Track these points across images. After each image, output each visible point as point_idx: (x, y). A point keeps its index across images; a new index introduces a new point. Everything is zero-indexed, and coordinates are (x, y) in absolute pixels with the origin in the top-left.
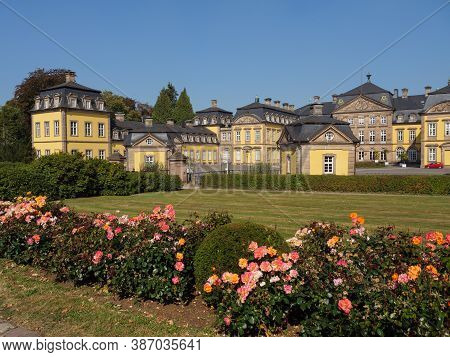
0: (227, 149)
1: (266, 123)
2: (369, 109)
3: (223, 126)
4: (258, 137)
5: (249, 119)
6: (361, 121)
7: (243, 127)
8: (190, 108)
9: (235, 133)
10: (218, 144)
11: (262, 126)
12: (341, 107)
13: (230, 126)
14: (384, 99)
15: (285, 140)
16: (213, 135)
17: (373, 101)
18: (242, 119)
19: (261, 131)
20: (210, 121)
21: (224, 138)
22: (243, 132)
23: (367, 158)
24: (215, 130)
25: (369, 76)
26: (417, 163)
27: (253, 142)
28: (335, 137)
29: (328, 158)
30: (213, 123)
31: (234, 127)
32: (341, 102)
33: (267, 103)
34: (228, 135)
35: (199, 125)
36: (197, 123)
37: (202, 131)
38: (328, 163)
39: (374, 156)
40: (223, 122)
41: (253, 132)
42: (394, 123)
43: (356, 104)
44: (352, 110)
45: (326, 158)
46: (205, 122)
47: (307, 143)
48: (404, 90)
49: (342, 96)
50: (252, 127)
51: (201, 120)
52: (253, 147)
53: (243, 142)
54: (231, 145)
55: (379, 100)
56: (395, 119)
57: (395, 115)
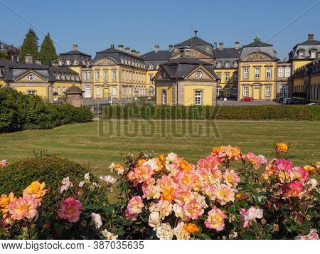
0: (88, 86)
1: (121, 65)
2: (197, 57)
3: (85, 67)
4: (115, 76)
5: (106, 61)
7: (102, 68)
8: (53, 50)
9: (95, 73)
10: (80, 82)
11: (118, 67)
12: (176, 55)
13: (90, 67)
14: (208, 49)
15: (160, 77)
16: (76, 74)
17: (200, 51)
18: (101, 61)
19: (117, 71)
20: (72, 62)
21: (85, 76)
22: (101, 72)
24: (77, 70)
25: (196, 32)
26: (235, 98)
27: (110, 80)
28: (202, 75)
29: (198, 92)
30: (75, 64)
31: (94, 68)
32: (176, 50)
33: (120, 49)
34: (89, 75)
35: (63, 66)
36: (60, 63)
37: (65, 70)
38: (198, 96)
40: (84, 63)
41: (110, 72)
42: (215, 68)
45: (196, 92)
46: (68, 63)
47: (182, 79)
48: (221, 44)
49: (176, 46)
50: (110, 68)
51: (65, 62)
52: (110, 84)
53: (102, 80)
54: (92, 83)
55: (204, 50)
56: (215, 65)
57: (215, 62)
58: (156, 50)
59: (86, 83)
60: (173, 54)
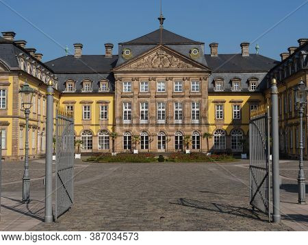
2: (174, 67)
6: (161, 86)
12: (127, 62)
14: (195, 53)
17: (180, 56)
23: (171, 145)
25: (161, 20)
32: (127, 53)
39: (181, 143)
42: (211, 93)
43: (153, 58)
44: (147, 68)
48: (212, 45)
55: (187, 54)
56: (211, 86)
57: (210, 80)
58: (78, 53)
60: (121, 61)
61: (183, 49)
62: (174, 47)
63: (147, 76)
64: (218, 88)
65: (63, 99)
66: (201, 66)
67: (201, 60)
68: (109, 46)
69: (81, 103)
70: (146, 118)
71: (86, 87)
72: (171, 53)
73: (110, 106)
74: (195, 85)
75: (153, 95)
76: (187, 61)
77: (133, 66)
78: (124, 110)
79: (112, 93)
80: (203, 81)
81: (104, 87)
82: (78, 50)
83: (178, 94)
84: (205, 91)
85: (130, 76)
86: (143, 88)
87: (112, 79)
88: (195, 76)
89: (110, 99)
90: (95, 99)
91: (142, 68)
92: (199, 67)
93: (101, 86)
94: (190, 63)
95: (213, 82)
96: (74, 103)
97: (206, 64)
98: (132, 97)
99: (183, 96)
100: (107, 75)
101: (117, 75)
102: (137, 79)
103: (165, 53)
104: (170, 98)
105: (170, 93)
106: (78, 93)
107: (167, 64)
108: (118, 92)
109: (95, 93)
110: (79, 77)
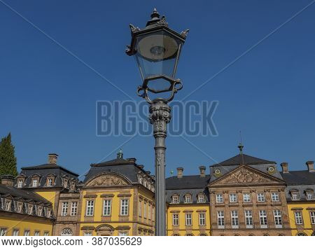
1: (139, 187)
2: (256, 182)
3: (66, 191)
4: (125, 210)
5: (111, 180)
6: (246, 197)
7: (99, 193)
9: (85, 202)
10: (53, 220)
11: (132, 191)
12: (218, 179)
14: (271, 170)
16: (47, 204)
17: (260, 173)
18: (99, 180)
19: (131, 199)
20: (43, 181)
21: (64, 210)
22: (99, 202)
24: (50, 196)
25: (241, 148)
27: (115, 217)
30: (49, 185)
31: (83, 193)
32: (218, 172)
34: (72, 206)
35: (24, 189)
36: (20, 184)
37: (29, 196)
40: (65, 184)
41: (116, 202)
42: (289, 201)
43: (238, 175)
44: (234, 182)
46: (35, 184)
48: (283, 165)
50: (116, 193)
51: (30, 181)
52: (115, 225)
53: (98, 218)
54: (76, 223)
55: (266, 171)
56: (288, 196)
57: (286, 191)
58: (180, 175)
59: (63, 223)
60: (213, 178)
61: (262, 167)
62: (253, 166)
63: (234, 190)
64: (295, 197)
65: (171, 209)
66: (278, 180)
67: (277, 175)
68: (202, 168)
69: (184, 212)
70: (237, 224)
71: (188, 200)
72: (251, 171)
73: (207, 214)
74: (275, 195)
75: (241, 204)
76: (265, 177)
77: (223, 182)
78: (218, 217)
79: (208, 204)
80: (281, 192)
81: (201, 199)
82: (180, 172)
83: (261, 204)
84: (284, 201)
85: (221, 190)
86: (232, 199)
87: (207, 193)
88: (273, 188)
89: (207, 208)
90: (195, 209)
91: (230, 183)
92: (276, 181)
93: (199, 198)
94: (268, 178)
95: (290, 193)
96: (179, 212)
97: (281, 178)
98: (224, 206)
99: (265, 205)
100: (203, 190)
101: (211, 190)
102: (227, 192)
103: (247, 171)
104: (255, 207)
105: (254, 203)
106: (182, 204)
107: (250, 180)
108: (212, 202)
109: (195, 204)
110: (182, 192)
